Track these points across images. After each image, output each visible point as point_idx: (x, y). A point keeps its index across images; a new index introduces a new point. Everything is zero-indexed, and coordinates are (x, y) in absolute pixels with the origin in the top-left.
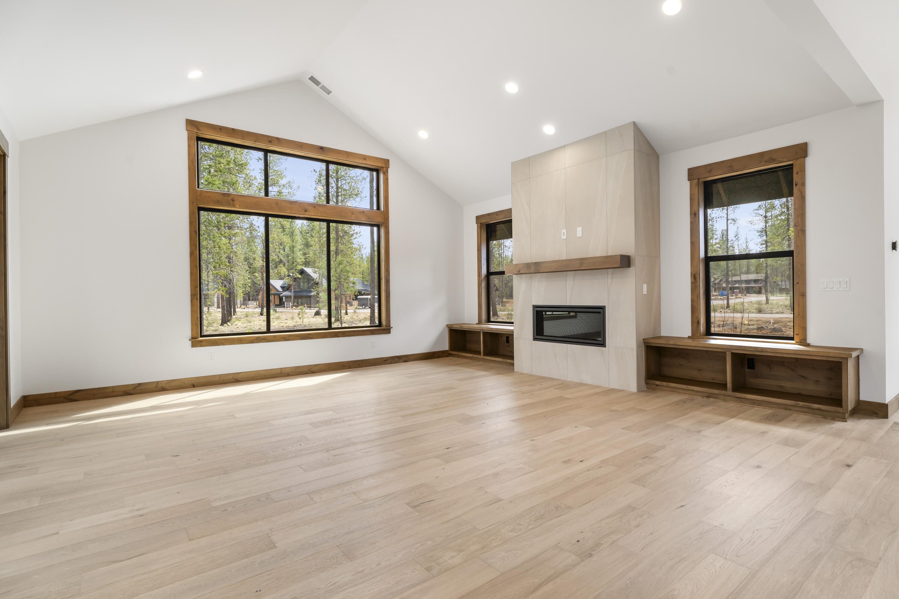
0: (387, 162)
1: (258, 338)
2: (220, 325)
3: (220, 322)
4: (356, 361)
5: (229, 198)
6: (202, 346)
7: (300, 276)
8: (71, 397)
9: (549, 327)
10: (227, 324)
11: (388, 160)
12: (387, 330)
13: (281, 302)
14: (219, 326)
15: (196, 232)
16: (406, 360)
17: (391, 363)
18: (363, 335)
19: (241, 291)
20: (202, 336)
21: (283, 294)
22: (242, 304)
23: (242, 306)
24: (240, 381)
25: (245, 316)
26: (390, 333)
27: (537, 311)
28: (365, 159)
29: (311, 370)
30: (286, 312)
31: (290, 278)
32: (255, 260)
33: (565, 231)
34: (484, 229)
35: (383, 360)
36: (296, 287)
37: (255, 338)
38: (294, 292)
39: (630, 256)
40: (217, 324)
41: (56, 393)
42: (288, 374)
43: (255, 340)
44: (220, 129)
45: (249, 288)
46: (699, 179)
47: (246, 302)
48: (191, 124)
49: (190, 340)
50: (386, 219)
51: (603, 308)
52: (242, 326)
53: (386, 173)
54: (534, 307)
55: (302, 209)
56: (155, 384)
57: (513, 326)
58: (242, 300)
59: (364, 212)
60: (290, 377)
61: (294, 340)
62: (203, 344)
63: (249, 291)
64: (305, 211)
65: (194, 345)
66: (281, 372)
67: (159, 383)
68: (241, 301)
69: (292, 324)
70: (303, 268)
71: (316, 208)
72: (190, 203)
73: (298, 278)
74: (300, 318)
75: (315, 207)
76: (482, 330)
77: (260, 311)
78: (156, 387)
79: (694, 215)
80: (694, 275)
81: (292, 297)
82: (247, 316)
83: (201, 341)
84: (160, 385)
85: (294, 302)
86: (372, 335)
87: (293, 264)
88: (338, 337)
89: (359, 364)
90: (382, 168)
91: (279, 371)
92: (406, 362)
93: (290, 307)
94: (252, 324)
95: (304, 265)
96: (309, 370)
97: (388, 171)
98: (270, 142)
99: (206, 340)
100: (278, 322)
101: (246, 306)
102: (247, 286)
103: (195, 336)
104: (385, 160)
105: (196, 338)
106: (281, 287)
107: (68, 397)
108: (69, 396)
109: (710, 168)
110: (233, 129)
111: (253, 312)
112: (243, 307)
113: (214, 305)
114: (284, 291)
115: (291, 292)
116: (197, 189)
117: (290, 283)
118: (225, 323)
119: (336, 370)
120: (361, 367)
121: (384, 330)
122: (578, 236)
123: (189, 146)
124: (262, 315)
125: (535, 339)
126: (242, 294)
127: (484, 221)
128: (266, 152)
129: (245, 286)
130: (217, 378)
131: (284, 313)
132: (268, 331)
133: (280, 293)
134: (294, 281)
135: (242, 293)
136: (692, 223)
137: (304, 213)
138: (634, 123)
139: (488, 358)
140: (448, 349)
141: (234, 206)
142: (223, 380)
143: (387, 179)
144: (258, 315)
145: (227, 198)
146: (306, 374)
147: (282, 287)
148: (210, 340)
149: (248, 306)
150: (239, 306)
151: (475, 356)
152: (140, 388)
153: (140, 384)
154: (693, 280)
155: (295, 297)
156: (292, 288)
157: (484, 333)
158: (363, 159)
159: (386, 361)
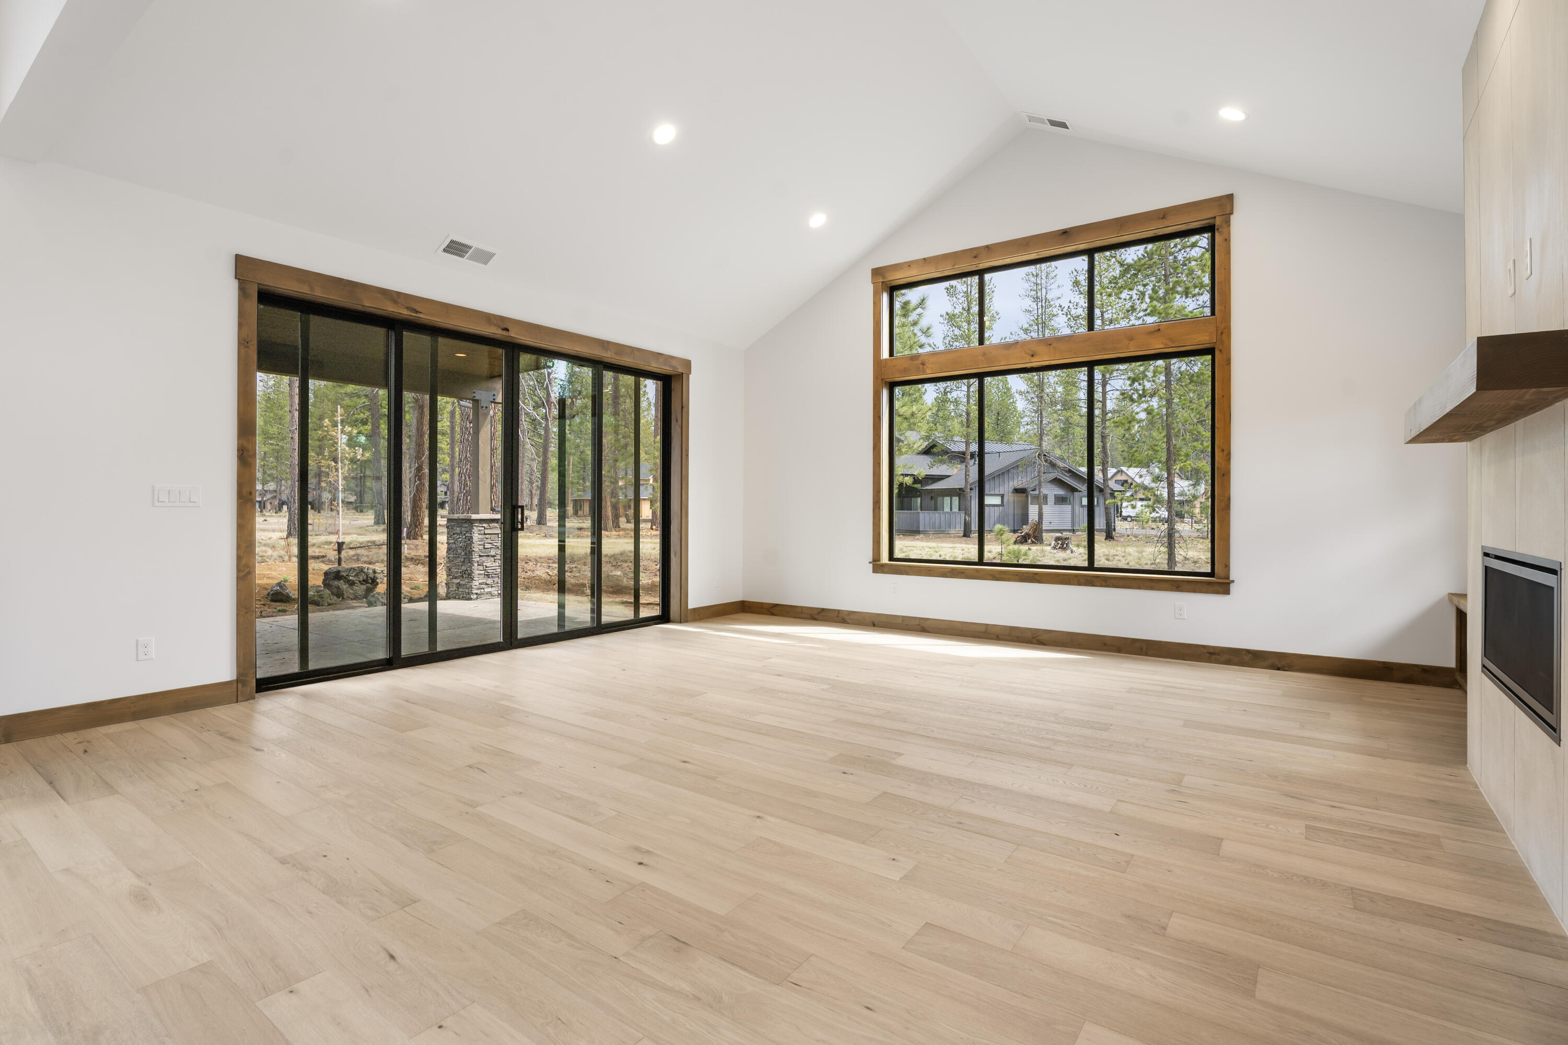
0: (1229, 203)
1: (953, 569)
4: (1134, 640)
5: (918, 362)
6: (883, 572)
11: (1231, 198)
16: (1279, 666)
17: (1228, 662)
18: (1152, 588)
24: (928, 632)
26: (1227, 592)
29: (1037, 638)
35: (1207, 650)
37: (948, 570)
42: (997, 637)
43: (949, 572)
44: (909, 266)
48: (878, 273)
50: (1222, 333)
51: (1553, 572)
54: (1482, 554)
55: (1027, 354)
56: (836, 613)
60: (999, 642)
61: (1008, 580)
62: (886, 570)
64: (1032, 356)
65: (877, 571)
66: (986, 631)
67: (840, 612)
71: (1052, 346)
72: (875, 382)
75: (1050, 344)
78: (837, 617)
83: (883, 565)
84: (841, 615)
86: (1176, 591)
88: (1093, 586)
89: (1141, 649)
90: (1220, 221)
91: (983, 629)
92: (1279, 669)
96: (1033, 638)
97: (1231, 221)
99: (889, 564)
103: (876, 557)
104: (1225, 200)
105: (878, 561)
110: (924, 259)
116: (883, 359)
120: (1146, 655)
121: (1218, 584)
128: (982, 274)
130: (900, 621)
132: (981, 561)
137: (1030, 359)
141: (924, 372)
142: (907, 625)
145: (916, 363)
152: (823, 614)
153: (823, 609)
158: (1159, 218)
159: (1214, 656)
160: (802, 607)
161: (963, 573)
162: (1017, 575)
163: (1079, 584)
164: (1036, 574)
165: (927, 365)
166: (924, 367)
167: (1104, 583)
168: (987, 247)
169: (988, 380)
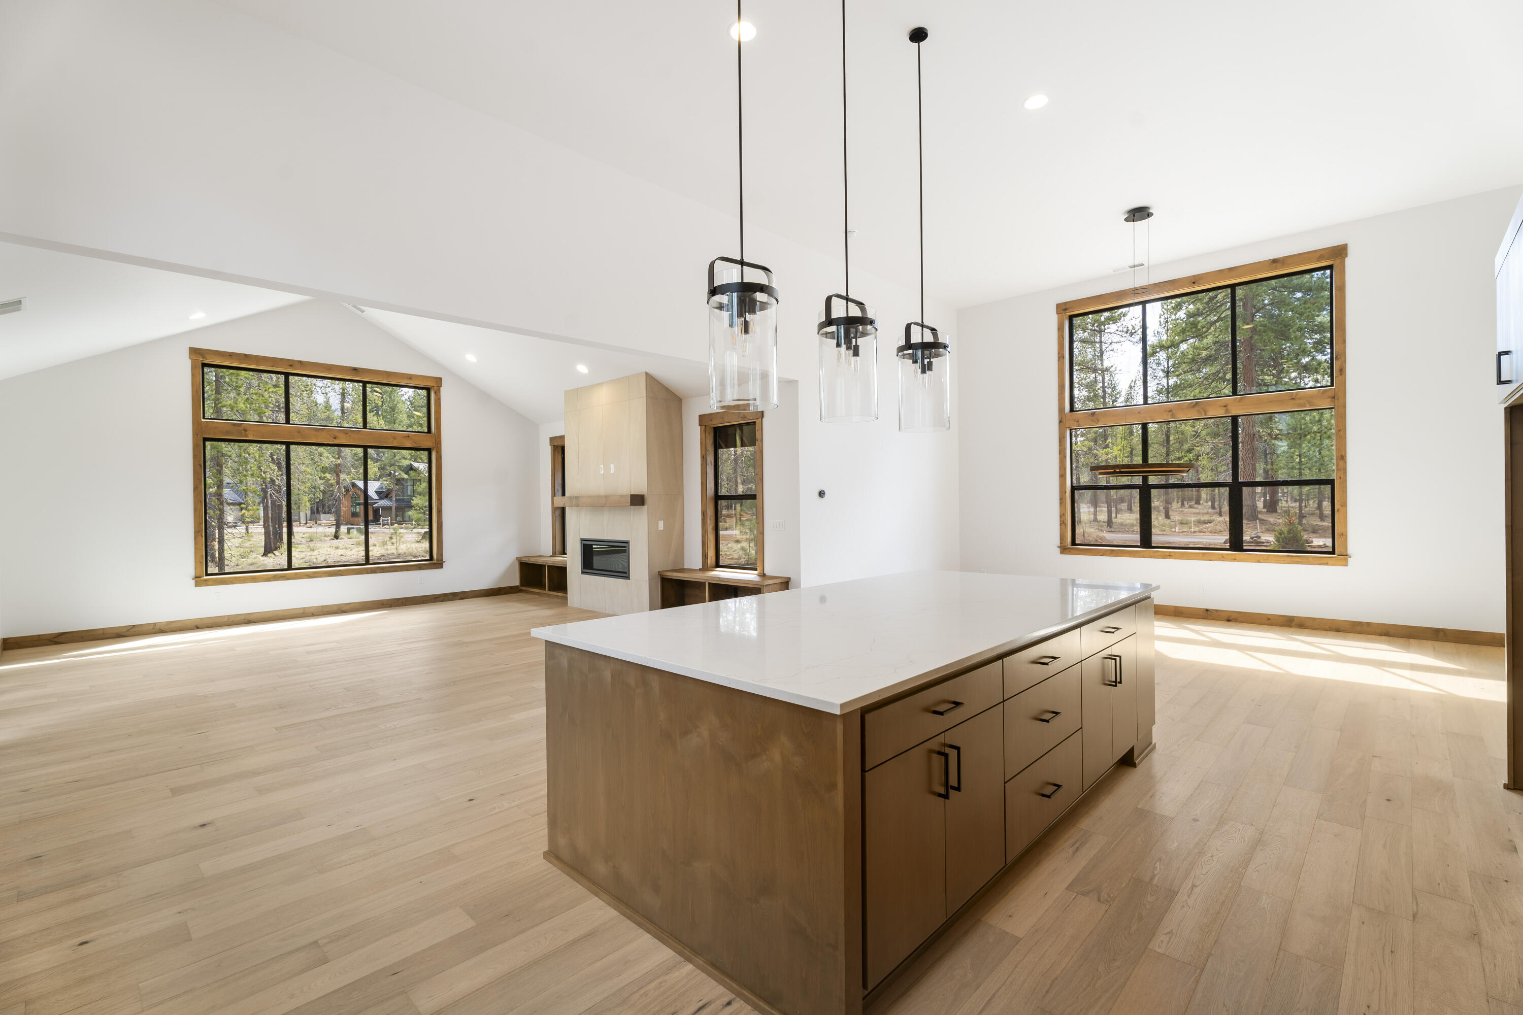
0: (439, 380)
1: (275, 575)
2: (263, 556)
3: (262, 550)
4: (399, 599)
5: (241, 428)
7: (406, 476)
8: (56, 640)
9: (597, 561)
10: (274, 554)
11: (440, 379)
12: (440, 564)
13: (376, 516)
14: (261, 558)
15: (200, 465)
17: (443, 601)
18: (408, 570)
19: (306, 499)
20: (207, 574)
21: (379, 504)
22: (308, 519)
23: (308, 522)
25: (308, 540)
26: (442, 567)
27: (584, 544)
28: (410, 379)
30: (379, 532)
31: (389, 479)
32: (321, 456)
33: (602, 466)
34: (558, 452)
35: (433, 597)
36: (400, 493)
38: (397, 500)
39: (644, 495)
40: (257, 554)
41: (39, 635)
44: (230, 355)
45: (321, 494)
46: (706, 426)
47: (316, 517)
48: (194, 351)
49: (193, 579)
50: (437, 442)
51: (627, 543)
52: (297, 556)
53: (438, 393)
54: (582, 540)
55: (331, 436)
56: (152, 626)
57: (566, 557)
58: (309, 512)
59: (409, 436)
61: (320, 577)
62: (209, 583)
63: (321, 498)
64: (335, 438)
65: (197, 585)
67: (157, 624)
68: (306, 514)
69: (379, 552)
70: (412, 463)
72: (193, 435)
73: (403, 479)
74: (393, 544)
75: (347, 433)
76: (547, 563)
77: (334, 531)
78: (153, 629)
79: (703, 458)
80: (704, 512)
81: (394, 508)
82: (312, 541)
83: (206, 580)
84: (157, 627)
85: (397, 516)
86: (420, 570)
87: (395, 457)
89: (403, 603)
90: (433, 387)
92: (463, 599)
93: (388, 525)
94: (316, 553)
95: (413, 460)
97: (440, 390)
98: (291, 366)
99: (212, 579)
100: (358, 549)
101: (316, 523)
102: (318, 490)
103: (198, 575)
104: (437, 378)
105: (200, 577)
106: (376, 492)
107: (53, 640)
108: (54, 638)
110: (245, 355)
111: (322, 533)
112: (310, 524)
113: (259, 522)
114: (381, 498)
115: (391, 500)
116: (203, 420)
117: (389, 486)
118: (269, 553)
119: (373, 609)
120: (405, 605)
121: (434, 564)
122: (611, 472)
123: (193, 375)
124: (337, 539)
125: (583, 573)
126: (308, 504)
127: (556, 444)
128: (287, 375)
129: (314, 490)
130: (226, 619)
131: (376, 534)
132: (290, 567)
133: (373, 501)
134: (396, 484)
135: (309, 501)
138: (647, 373)
139: (552, 593)
140: (518, 585)
142: (232, 621)
143: (439, 399)
144: (330, 538)
145: (238, 428)
146: (334, 613)
147: (378, 493)
148: (217, 579)
149: (319, 523)
150: (303, 521)
151: (541, 591)
152: (134, 630)
153: (134, 626)
154: (703, 517)
155: (397, 508)
156: (393, 494)
157: (548, 566)
158: (408, 379)
159: (437, 599)
160: (104, 629)
161: (284, 577)
162: (326, 573)
163: (368, 573)
164: (339, 571)
165: (249, 432)
166: (247, 433)
167: (382, 571)
168: (300, 362)
169: (292, 447)
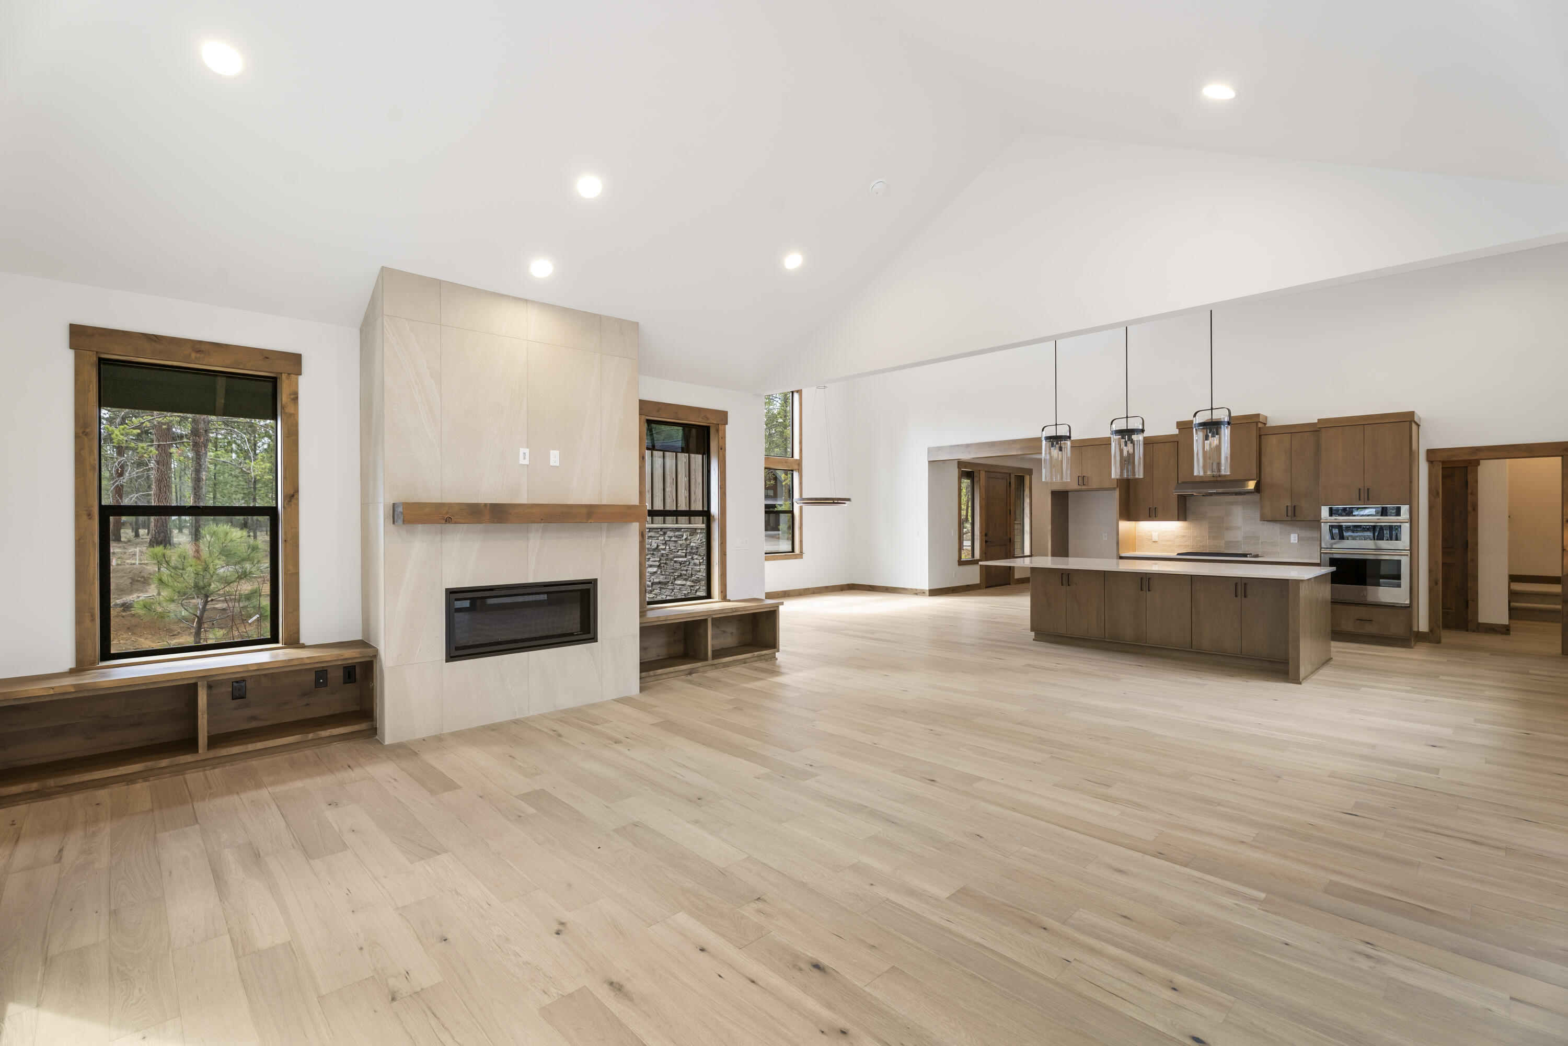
33: (526, 450)
54: (448, 593)
79: (642, 458)
80: (642, 532)
109: (659, 406)
125: (452, 657)
136: (640, 467)
154: (641, 538)
